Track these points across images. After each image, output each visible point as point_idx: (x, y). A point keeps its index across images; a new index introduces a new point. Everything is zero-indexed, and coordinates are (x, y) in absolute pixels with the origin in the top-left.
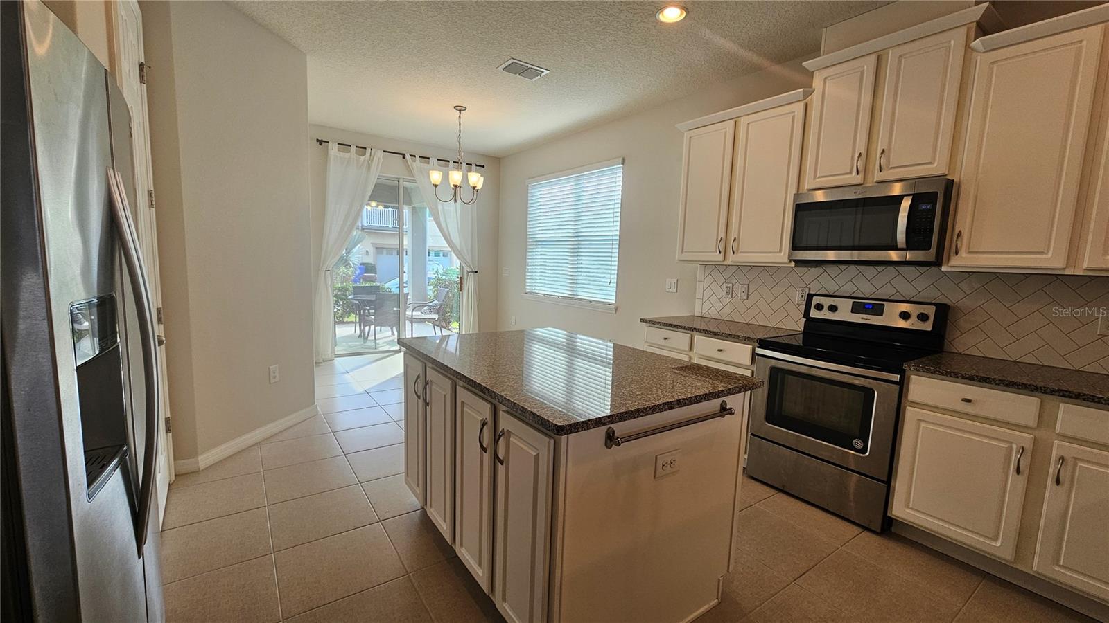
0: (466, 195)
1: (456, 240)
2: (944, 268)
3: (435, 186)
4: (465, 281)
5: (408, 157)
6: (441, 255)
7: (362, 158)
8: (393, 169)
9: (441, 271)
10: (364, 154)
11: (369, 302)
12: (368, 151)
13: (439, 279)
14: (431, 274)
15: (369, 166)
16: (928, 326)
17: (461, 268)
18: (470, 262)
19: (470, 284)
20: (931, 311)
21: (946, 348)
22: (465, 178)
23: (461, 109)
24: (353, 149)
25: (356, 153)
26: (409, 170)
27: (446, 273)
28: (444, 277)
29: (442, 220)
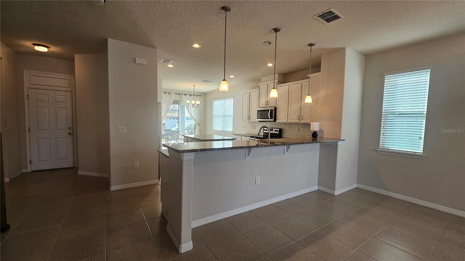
0: (196, 106)
1: (193, 116)
2: (276, 122)
3: (188, 104)
4: (196, 127)
5: (181, 94)
6: (189, 119)
7: (170, 96)
8: (177, 98)
9: (189, 125)
10: (170, 95)
11: (169, 134)
12: (171, 94)
13: (189, 127)
14: (186, 126)
15: (171, 97)
16: (278, 133)
17: (195, 124)
18: (197, 121)
19: (197, 127)
20: (278, 130)
21: (282, 137)
22: (195, 102)
23: (194, 86)
24: (168, 93)
25: (168, 94)
26: (181, 98)
27: (191, 125)
28: (190, 127)
29: (190, 112)
